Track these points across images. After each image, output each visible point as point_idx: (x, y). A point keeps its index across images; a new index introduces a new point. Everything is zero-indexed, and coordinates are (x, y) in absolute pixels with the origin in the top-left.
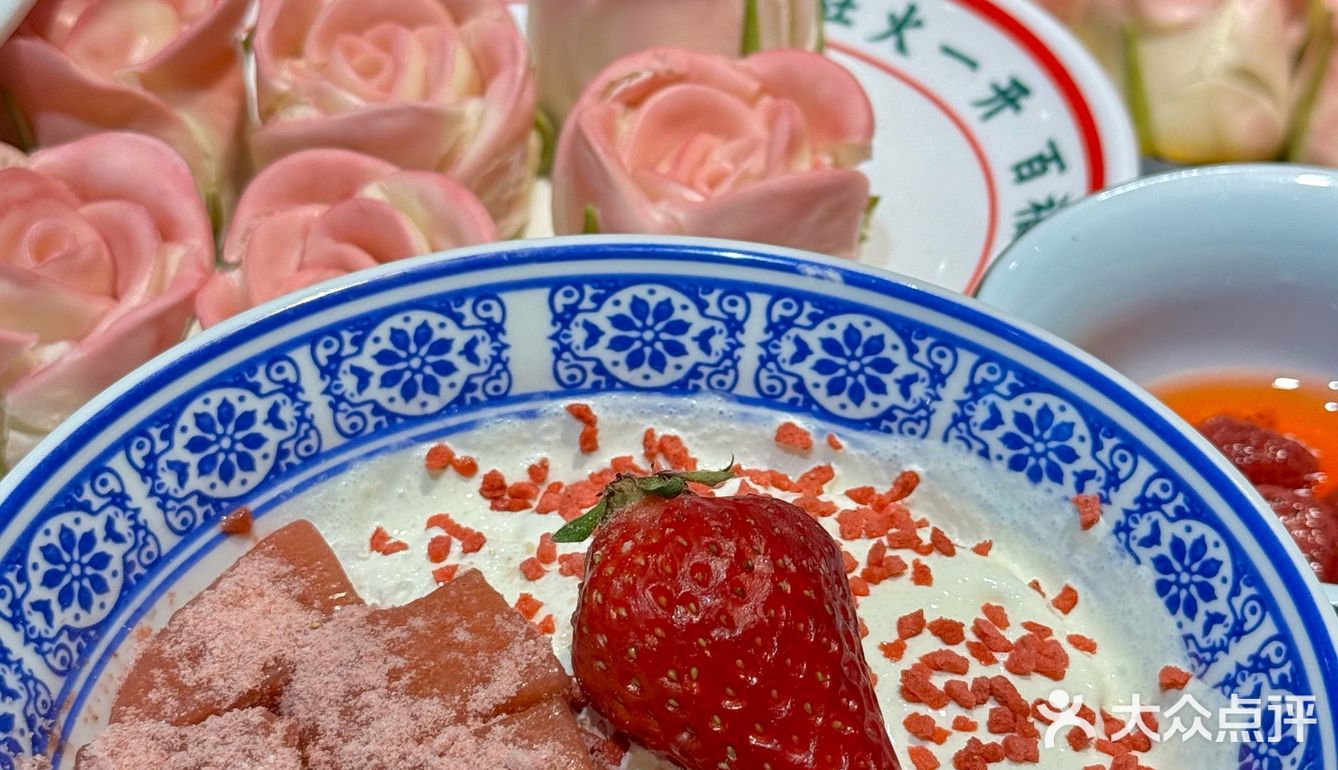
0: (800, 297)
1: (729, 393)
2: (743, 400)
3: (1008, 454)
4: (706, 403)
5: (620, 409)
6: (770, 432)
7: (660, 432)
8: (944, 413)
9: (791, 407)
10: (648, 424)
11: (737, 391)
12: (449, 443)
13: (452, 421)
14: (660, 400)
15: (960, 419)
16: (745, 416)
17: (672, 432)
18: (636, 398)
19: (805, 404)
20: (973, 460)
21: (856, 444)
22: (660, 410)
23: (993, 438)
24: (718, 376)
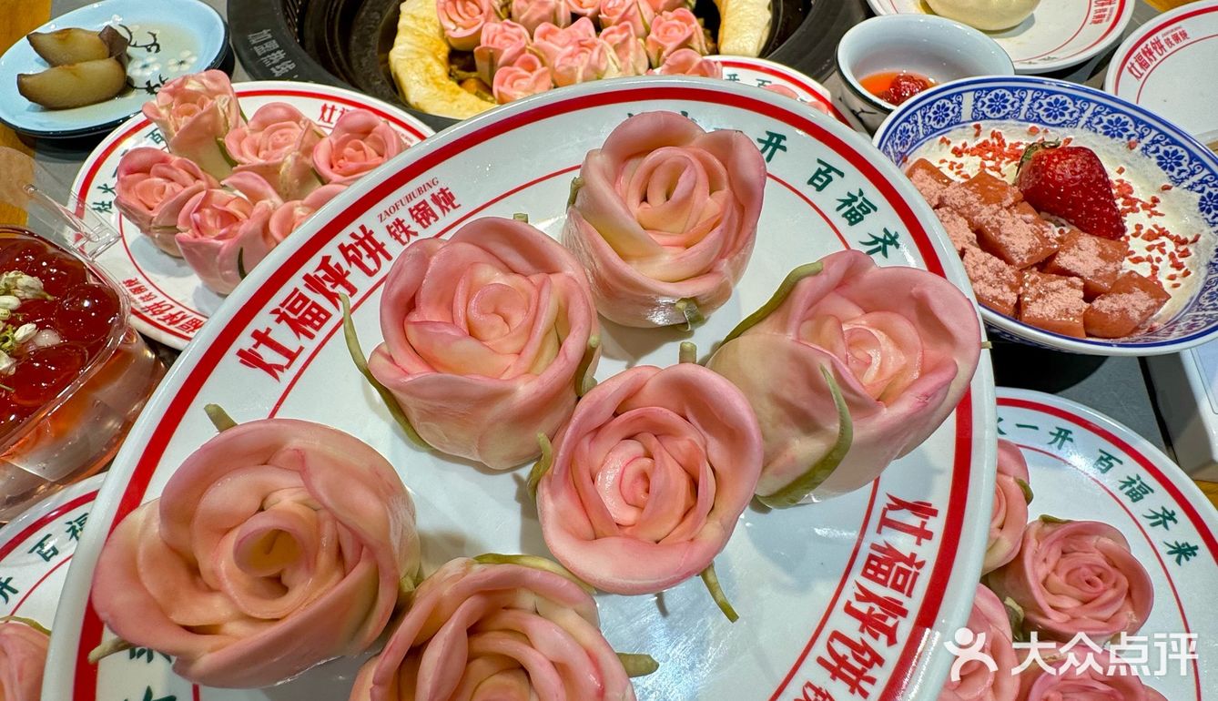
0: (1042, 91)
1: (1016, 118)
2: (1020, 120)
3: (1104, 131)
4: (1010, 122)
5: (986, 124)
6: (1027, 129)
7: (997, 131)
8: (1083, 121)
9: (1034, 121)
10: (993, 129)
11: (1020, 118)
12: (945, 136)
13: (947, 130)
14: (997, 121)
15: (1089, 122)
16: (1020, 125)
17: (1000, 131)
18: (991, 121)
19: (1039, 120)
20: (1092, 133)
21: (1052, 131)
22: (996, 124)
23: (1099, 127)
24: (1014, 115)
